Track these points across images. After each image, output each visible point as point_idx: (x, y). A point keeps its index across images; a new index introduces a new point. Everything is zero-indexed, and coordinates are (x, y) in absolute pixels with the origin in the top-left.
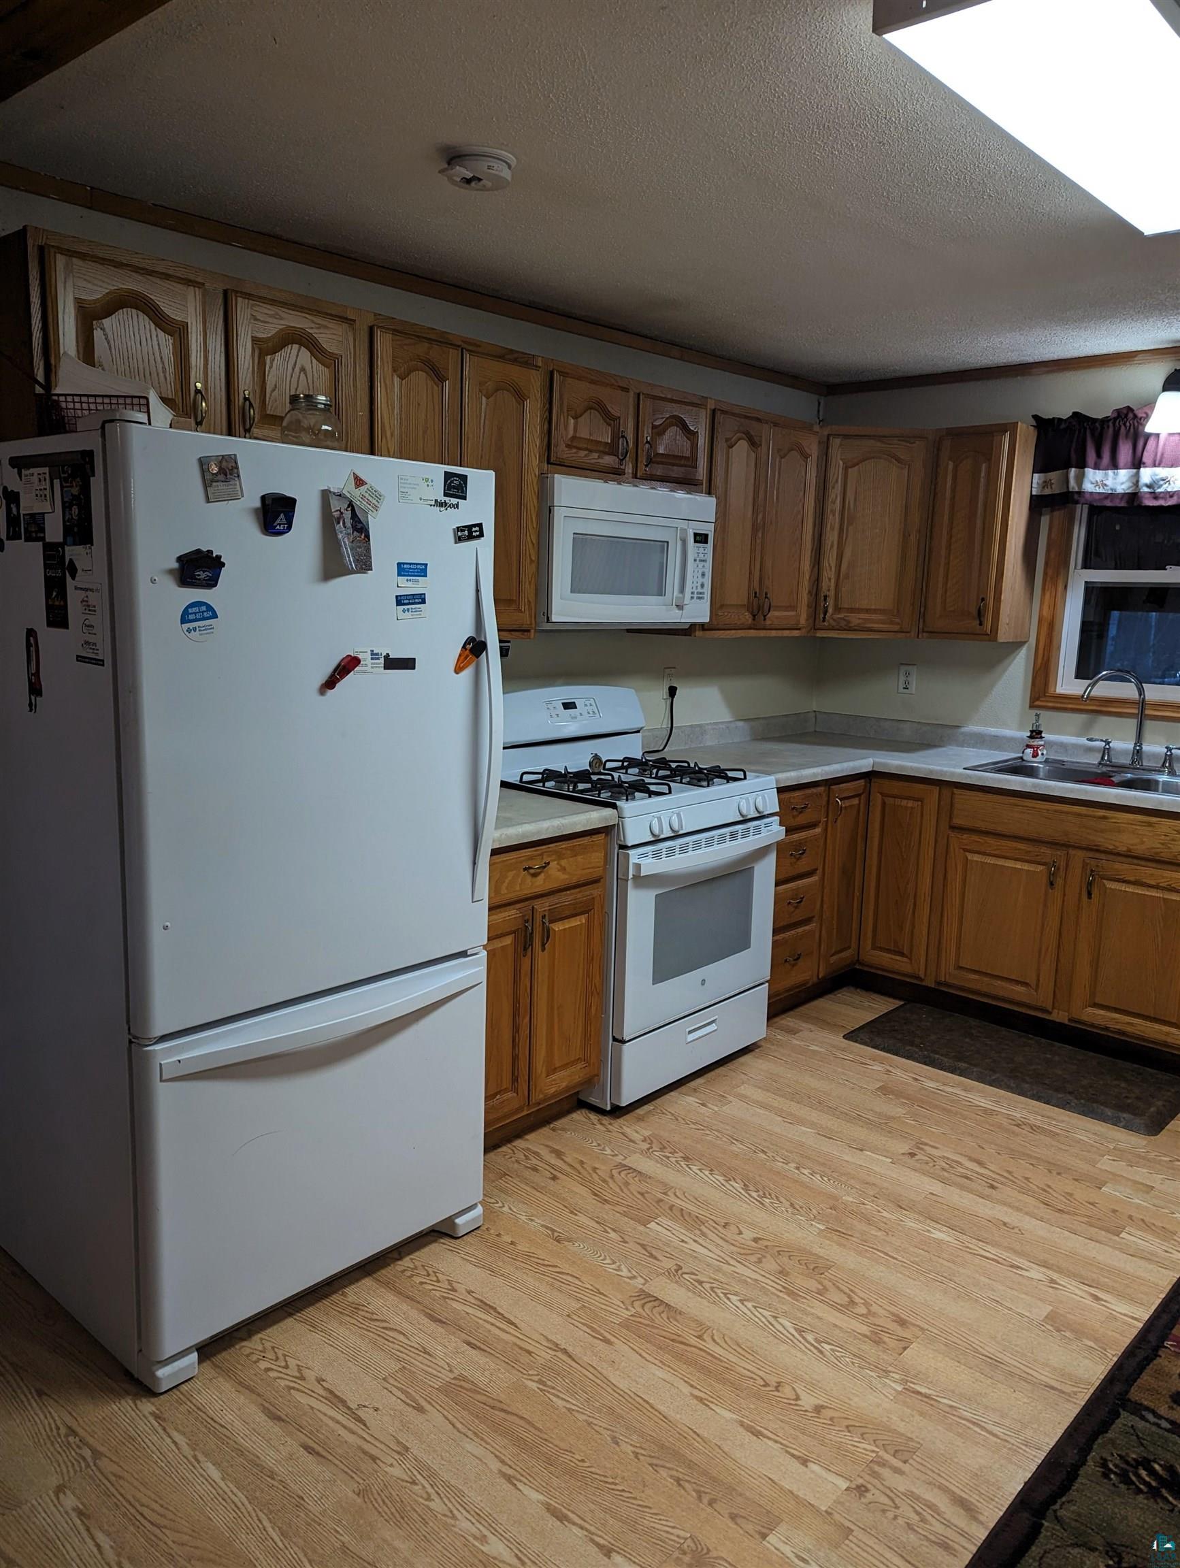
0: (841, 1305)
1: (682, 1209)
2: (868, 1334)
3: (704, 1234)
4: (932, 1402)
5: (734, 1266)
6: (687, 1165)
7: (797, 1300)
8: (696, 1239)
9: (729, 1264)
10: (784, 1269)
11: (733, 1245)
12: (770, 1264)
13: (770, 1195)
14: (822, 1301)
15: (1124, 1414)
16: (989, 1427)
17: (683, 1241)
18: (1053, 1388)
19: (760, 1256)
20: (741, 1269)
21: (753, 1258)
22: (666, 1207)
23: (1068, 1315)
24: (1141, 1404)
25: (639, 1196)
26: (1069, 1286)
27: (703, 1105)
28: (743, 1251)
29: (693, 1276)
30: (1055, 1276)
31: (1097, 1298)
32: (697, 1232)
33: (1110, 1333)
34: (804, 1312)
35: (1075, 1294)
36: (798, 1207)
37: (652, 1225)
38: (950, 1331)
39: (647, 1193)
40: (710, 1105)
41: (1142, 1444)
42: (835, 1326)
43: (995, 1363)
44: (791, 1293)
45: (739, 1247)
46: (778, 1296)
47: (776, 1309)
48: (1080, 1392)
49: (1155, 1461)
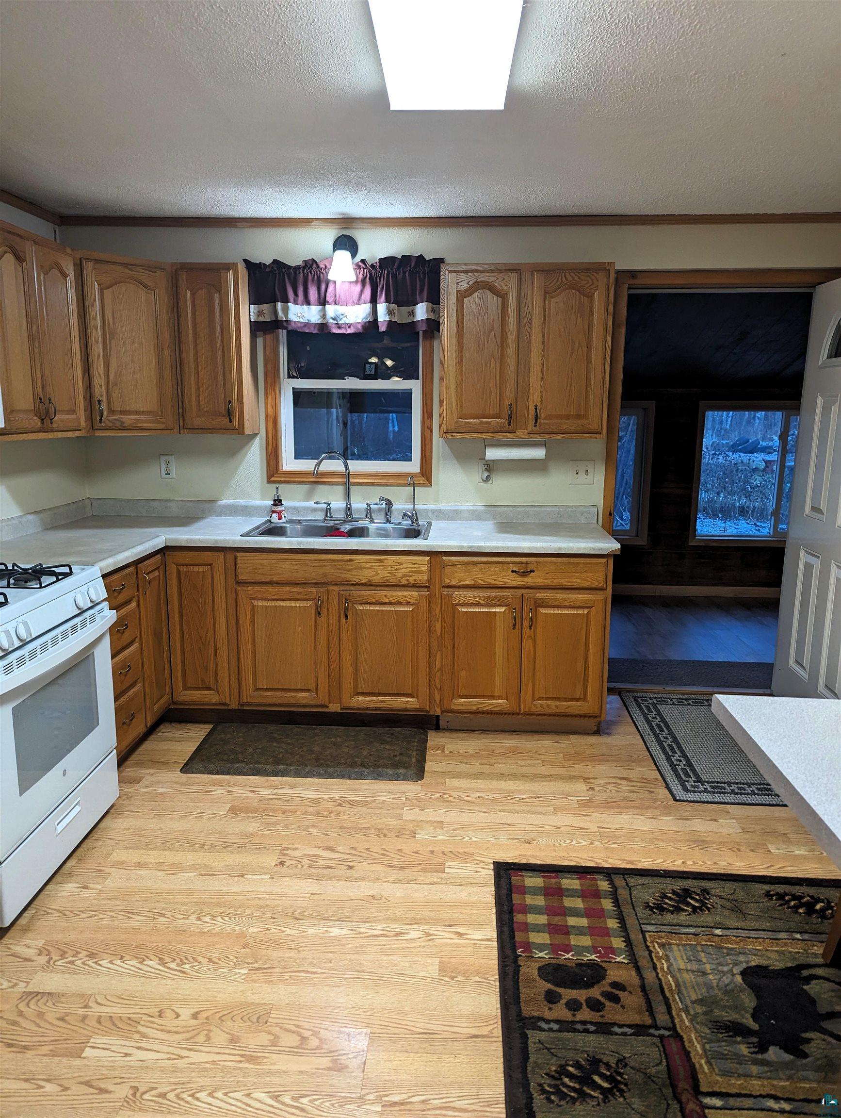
0: (297, 1047)
1: (111, 1017)
2: (330, 1065)
3: (144, 1036)
4: (408, 1107)
5: (188, 1057)
6: (96, 963)
7: (259, 1064)
8: (138, 1045)
9: (182, 1057)
10: (233, 1035)
11: (176, 1033)
12: (219, 1037)
13: (187, 959)
14: (279, 1052)
15: (530, 1033)
16: (458, 1104)
17: (126, 1055)
18: (476, 1036)
19: (206, 1032)
20: (195, 1057)
21: (201, 1038)
22: (94, 1023)
23: (452, 961)
24: (533, 1017)
25: (61, 1023)
26: (439, 933)
27: (85, 887)
28: (188, 1035)
29: (154, 1093)
30: (426, 928)
31: (460, 935)
32: (137, 1036)
33: (482, 961)
34: (271, 1073)
35: (446, 938)
36: (216, 960)
37: (88, 1052)
38: (386, 1024)
39: (67, 1014)
40: (91, 885)
41: (552, 1053)
42: (301, 1072)
43: (428, 1036)
44: (251, 1059)
45: (184, 1032)
46: (240, 1068)
47: (245, 1085)
48: (494, 1029)
49: (568, 1065)
